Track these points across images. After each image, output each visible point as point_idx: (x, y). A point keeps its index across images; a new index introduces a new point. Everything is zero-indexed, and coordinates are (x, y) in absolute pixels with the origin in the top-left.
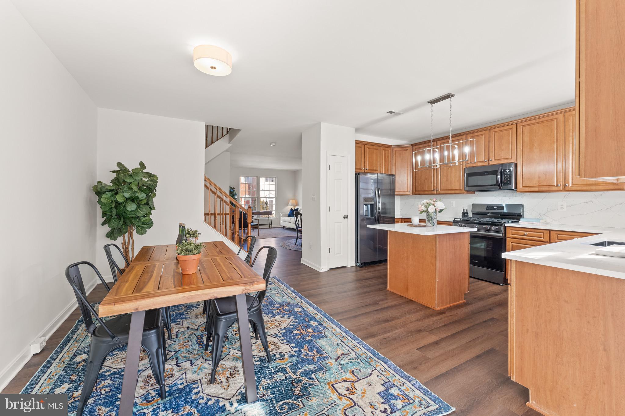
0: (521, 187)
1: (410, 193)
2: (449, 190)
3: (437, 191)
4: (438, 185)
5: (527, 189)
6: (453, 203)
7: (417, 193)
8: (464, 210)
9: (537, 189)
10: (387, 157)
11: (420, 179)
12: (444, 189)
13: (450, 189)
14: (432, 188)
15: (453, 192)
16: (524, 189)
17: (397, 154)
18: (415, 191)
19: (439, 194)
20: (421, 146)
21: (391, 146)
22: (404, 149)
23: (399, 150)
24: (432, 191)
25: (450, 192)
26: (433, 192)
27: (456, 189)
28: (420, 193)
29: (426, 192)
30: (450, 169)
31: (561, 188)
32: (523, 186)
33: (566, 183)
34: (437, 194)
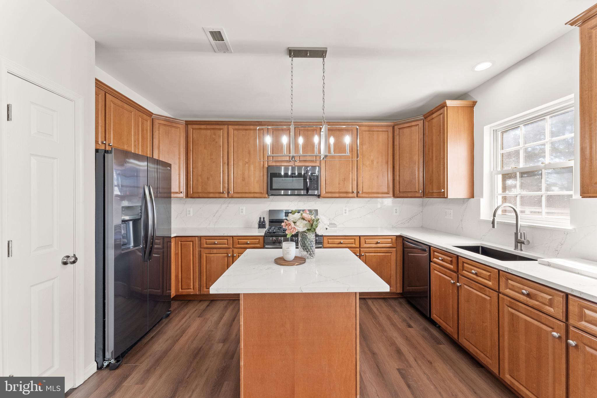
0: (324, 193)
1: (183, 195)
2: (246, 193)
3: (228, 193)
4: (230, 185)
5: (330, 195)
6: (242, 209)
7: (195, 195)
8: (260, 218)
9: (337, 195)
10: (145, 132)
11: (201, 175)
12: (239, 191)
13: (247, 191)
14: (221, 190)
15: (252, 195)
16: (327, 194)
17: (161, 129)
18: (192, 193)
19: (232, 197)
20: (203, 127)
21: (153, 114)
22: (174, 125)
23: (165, 125)
24: (220, 193)
25: (247, 195)
26: (222, 195)
27: (255, 192)
28: (201, 195)
29: (211, 195)
30: (247, 165)
31: (355, 195)
32: (326, 192)
33: (359, 191)
34: (228, 197)
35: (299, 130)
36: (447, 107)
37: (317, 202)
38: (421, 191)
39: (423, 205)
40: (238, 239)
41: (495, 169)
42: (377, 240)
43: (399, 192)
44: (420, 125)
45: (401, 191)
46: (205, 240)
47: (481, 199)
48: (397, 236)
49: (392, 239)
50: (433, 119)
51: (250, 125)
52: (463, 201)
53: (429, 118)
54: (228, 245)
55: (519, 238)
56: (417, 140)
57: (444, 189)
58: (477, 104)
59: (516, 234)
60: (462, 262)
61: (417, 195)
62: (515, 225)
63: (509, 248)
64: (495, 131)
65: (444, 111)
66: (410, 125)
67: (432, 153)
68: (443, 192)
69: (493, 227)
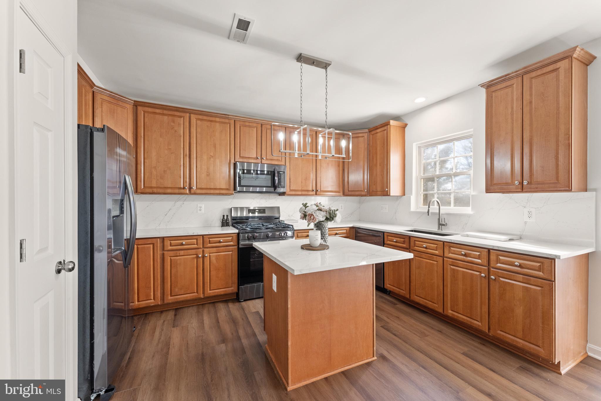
0: (289, 190)
2: (211, 189)
3: (190, 188)
4: (192, 180)
5: (293, 193)
6: (201, 207)
7: (148, 190)
8: (224, 216)
9: (300, 193)
10: (88, 107)
11: (155, 168)
12: (203, 187)
13: (212, 187)
14: (181, 185)
15: (217, 192)
16: (291, 192)
17: (105, 107)
18: (143, 187)
19: (195, 194)
20: (157, 111)
21: (95, 85)
22: (121, 103)
23: (110, 102)
24: (180, 188)
25: (212, 191)
26: (182, 191)
27: (222, 188)
28: (155, 190)
29: (169, 191)
30: (212, 159)
31: (314, 192)
32: (290, 190)
33: (317, 189)
34: (190, 193)
35: (266, 128)
36: (390, 125)
37: (278, 200)
38: (366, 190)
39: (360, 202)
40: (209, 238)
41: (419, 175)
42: (336, 232)
43: (348, 191)
44: (365, 137)
45: (349, 190)
46: (169, 242)
47: (411, 196)
48: (350, 228)
49: (346, 230)
50: (377, 133)
51: (216, 117)
52: (397, 197)
53: (373, 132)
54: (197, 245)
55: (441, 222)
56: (363, 148)
57: (388, 189)
58: (408, 126)
59: (439, 219)
60: (413, 240)
61: (363, 193)
62: (438, 213)
63: (435, 229)
64: (419, 147)
65: (388, 128)
66: (358, 136)
67: (377, 160)
68: (387, 191)
69: (428, 215)
